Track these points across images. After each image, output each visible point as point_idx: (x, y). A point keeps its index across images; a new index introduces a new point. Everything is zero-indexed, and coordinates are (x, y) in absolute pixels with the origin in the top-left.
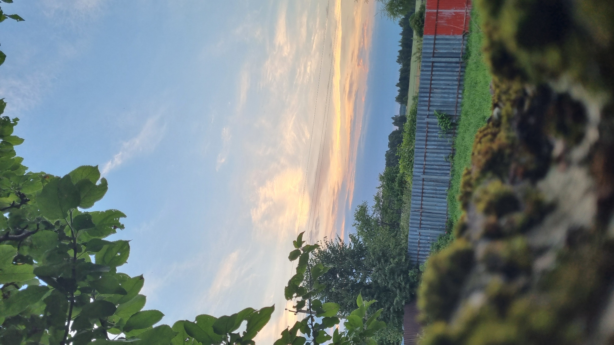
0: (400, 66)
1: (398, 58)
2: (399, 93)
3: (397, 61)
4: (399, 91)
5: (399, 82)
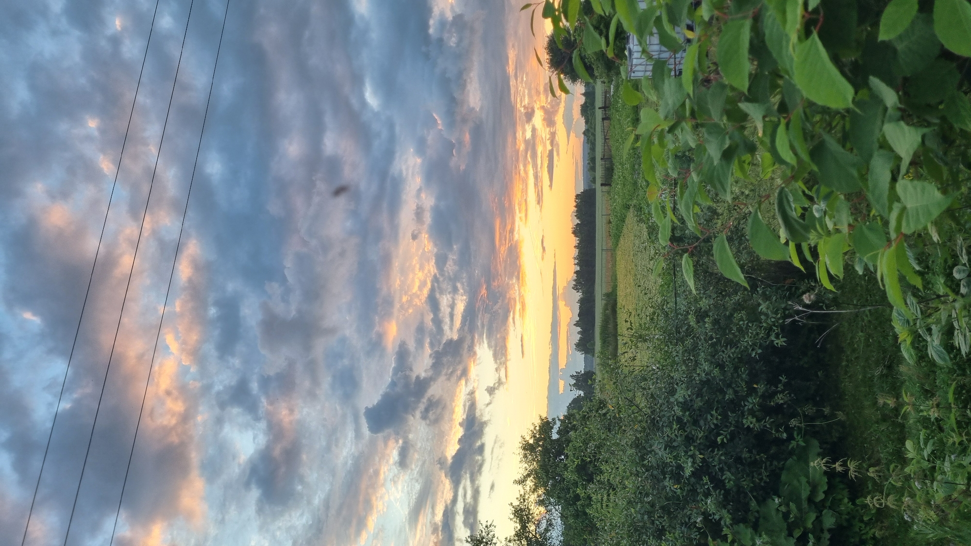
0: (578, 295)
1: (574, 283)
2: (580, 336)
3: (573, 288)
4: (579, 333)
5: (578, 319)
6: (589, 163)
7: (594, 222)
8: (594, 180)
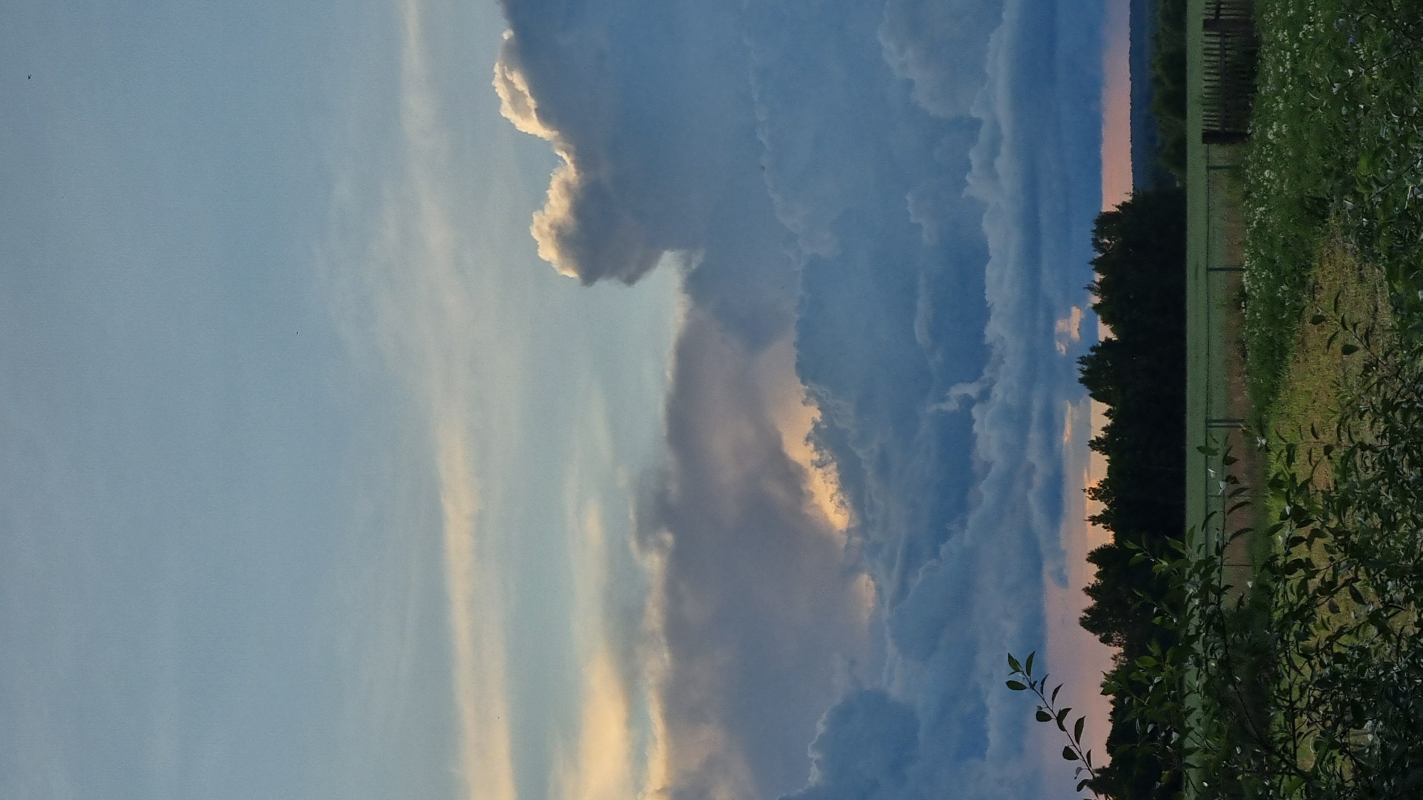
6: (1157, 81)
7: (1181, 335)
8: (1179, 156)
